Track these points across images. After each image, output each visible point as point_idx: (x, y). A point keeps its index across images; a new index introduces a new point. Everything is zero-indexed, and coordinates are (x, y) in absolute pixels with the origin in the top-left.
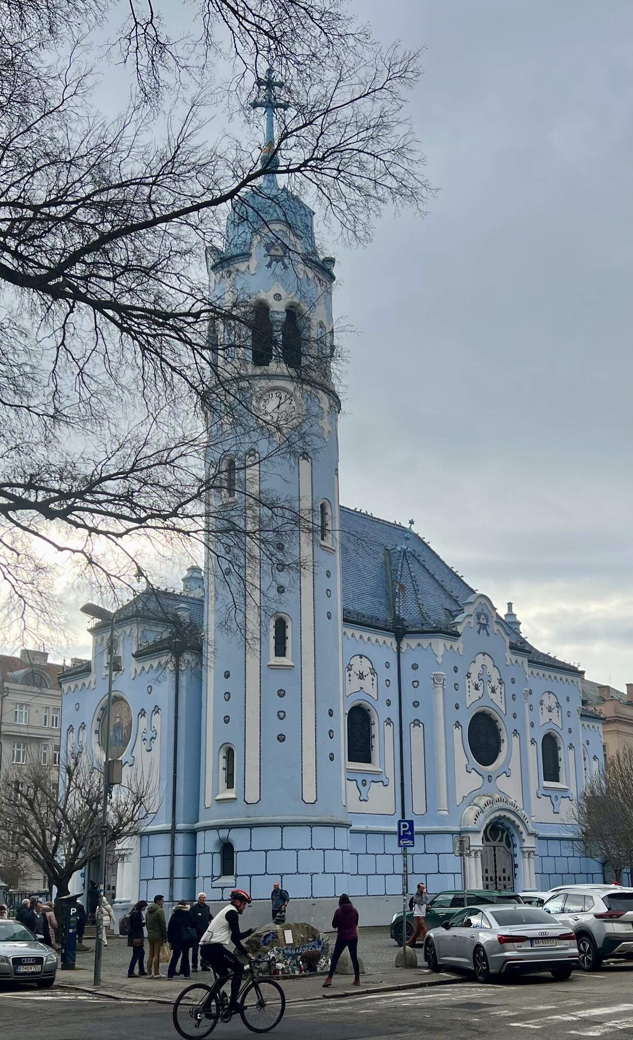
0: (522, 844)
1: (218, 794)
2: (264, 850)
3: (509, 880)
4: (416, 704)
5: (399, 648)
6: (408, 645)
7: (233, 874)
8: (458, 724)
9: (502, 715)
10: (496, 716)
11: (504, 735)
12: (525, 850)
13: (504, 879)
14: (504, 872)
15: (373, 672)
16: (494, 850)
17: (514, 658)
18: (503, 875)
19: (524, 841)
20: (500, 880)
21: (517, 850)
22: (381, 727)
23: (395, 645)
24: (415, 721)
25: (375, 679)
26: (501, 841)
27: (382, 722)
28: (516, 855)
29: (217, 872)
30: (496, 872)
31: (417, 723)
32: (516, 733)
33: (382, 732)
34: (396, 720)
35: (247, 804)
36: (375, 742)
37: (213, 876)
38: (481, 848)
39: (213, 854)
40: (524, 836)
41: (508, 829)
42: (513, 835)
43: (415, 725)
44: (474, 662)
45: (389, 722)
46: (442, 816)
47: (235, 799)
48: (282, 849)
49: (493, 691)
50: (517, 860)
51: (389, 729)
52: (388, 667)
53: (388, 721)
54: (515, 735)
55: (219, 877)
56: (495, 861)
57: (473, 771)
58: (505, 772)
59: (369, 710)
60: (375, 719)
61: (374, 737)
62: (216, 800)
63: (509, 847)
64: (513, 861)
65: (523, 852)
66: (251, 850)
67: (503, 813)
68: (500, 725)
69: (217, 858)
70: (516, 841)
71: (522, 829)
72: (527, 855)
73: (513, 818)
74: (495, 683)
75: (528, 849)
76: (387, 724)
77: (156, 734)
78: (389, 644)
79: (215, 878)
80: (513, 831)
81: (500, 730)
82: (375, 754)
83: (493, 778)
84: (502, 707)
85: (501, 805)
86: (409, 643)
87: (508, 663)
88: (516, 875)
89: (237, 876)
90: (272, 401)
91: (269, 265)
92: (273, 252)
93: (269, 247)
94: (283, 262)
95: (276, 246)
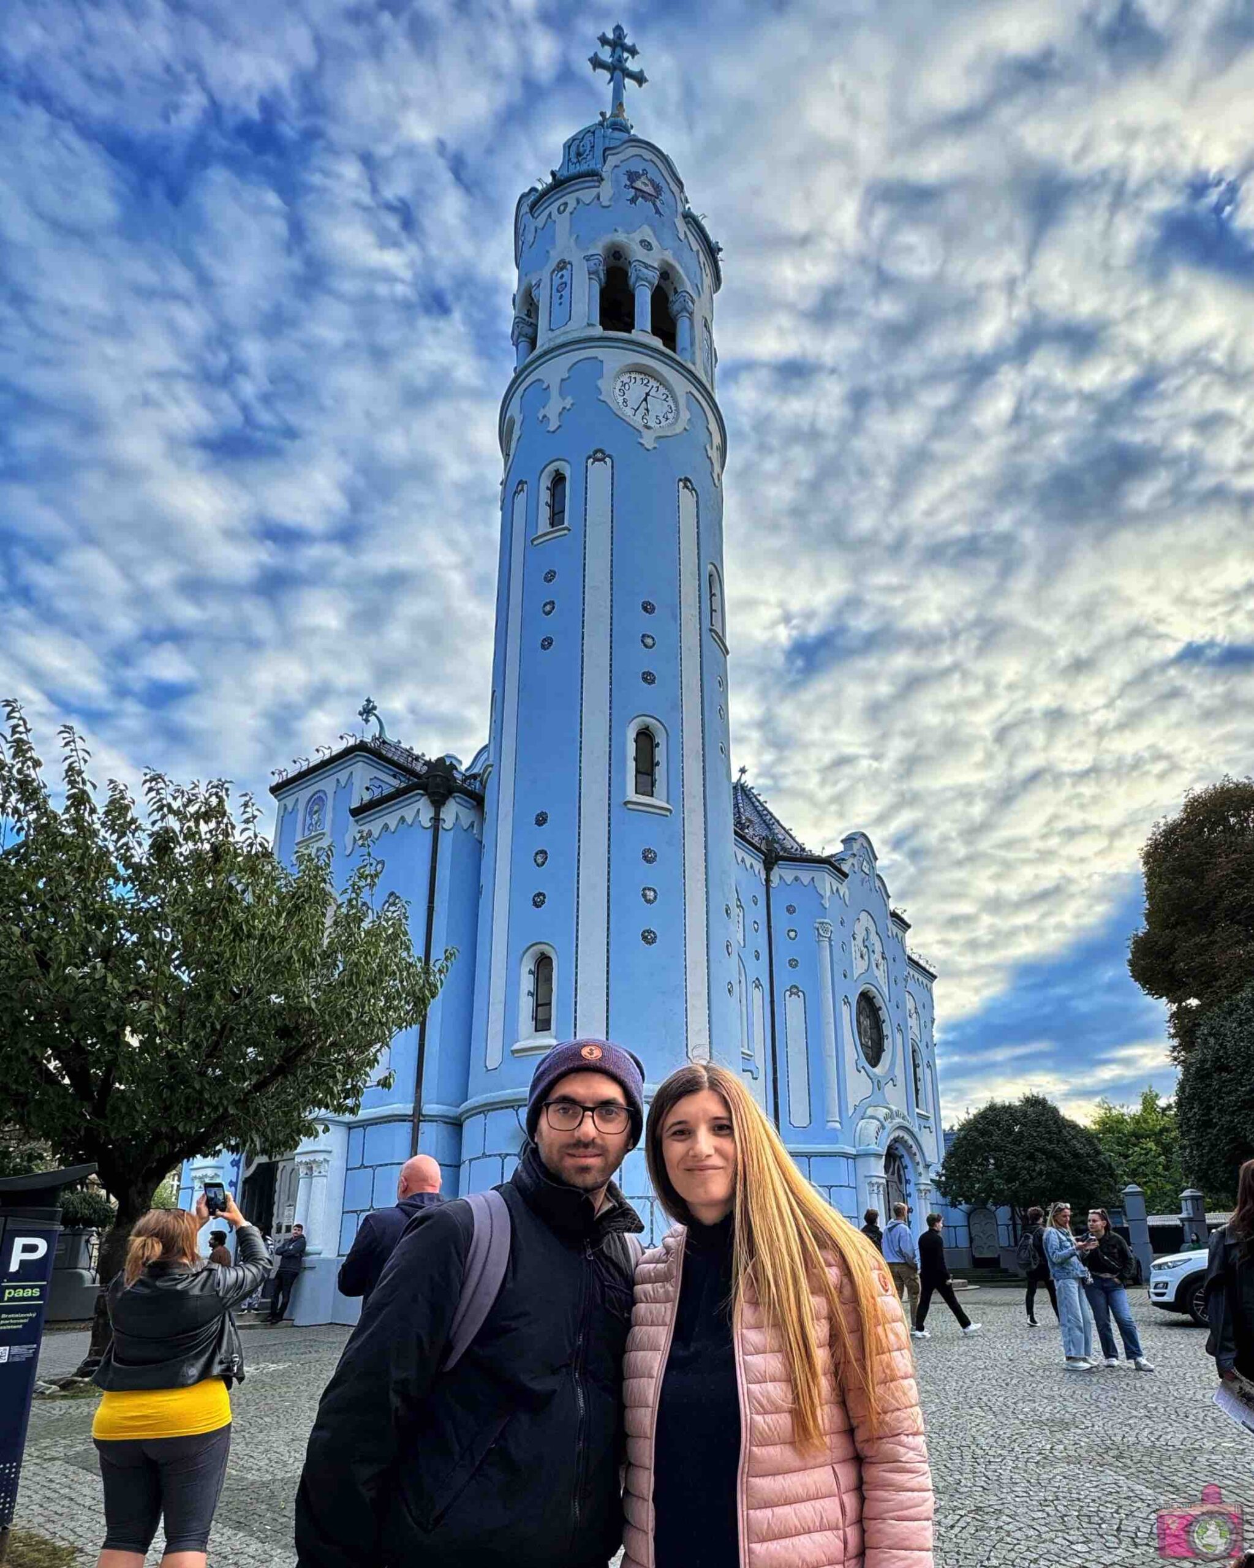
1: (514, 1042)
4: (793, 963)
5: (768, 880)
6: (779, 875)
23: (764, 875)
24: (791, 987)
34: (765, 981)
39: (504, 1155)
43: (792, 993)
49: (877, 967)
52: (756, 903)
62: (512, 1053)
90: (637, 389)
91: (633, 201)
92: (639, 184)
93: (633, 176)
94: (654, 204)
95: (643, 179)
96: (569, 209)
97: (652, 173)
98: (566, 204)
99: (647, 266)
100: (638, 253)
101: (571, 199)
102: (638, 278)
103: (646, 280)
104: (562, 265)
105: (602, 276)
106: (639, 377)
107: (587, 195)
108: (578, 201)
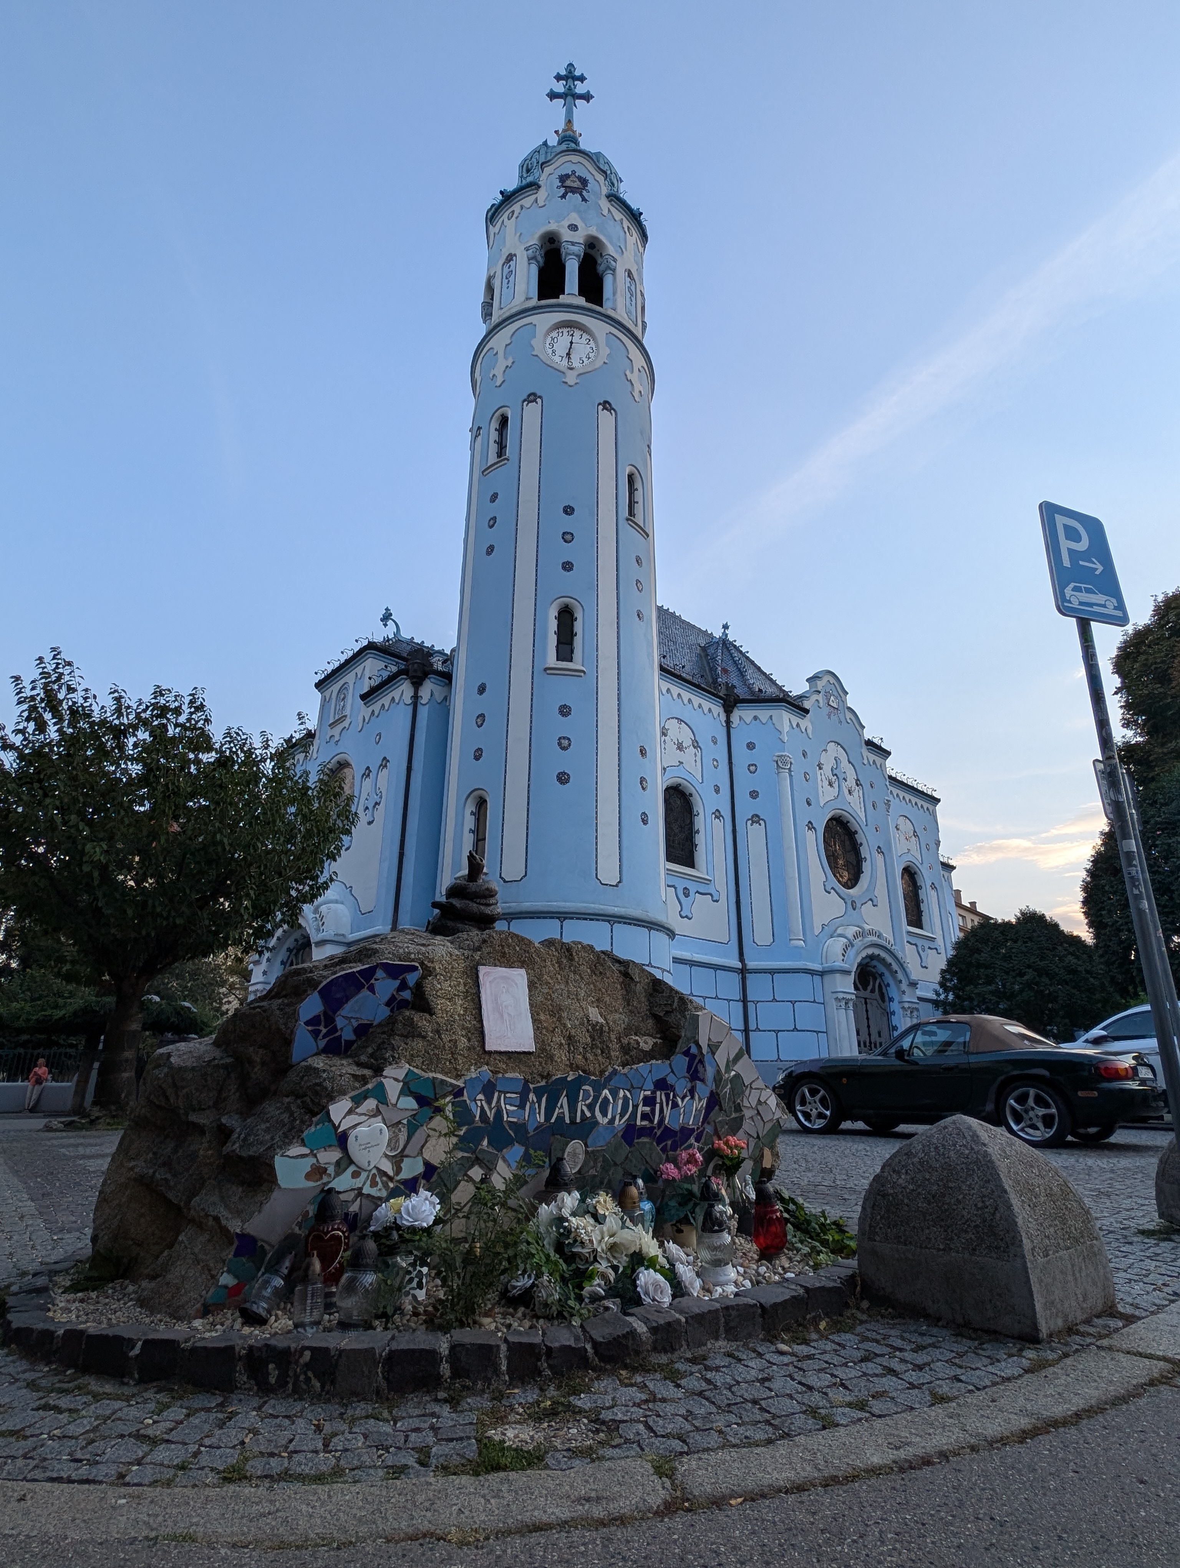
0: (901, 998)
4: (754, 794)
5: (728, 722)
6: (741, 718)
8: (811, 826)
9: (863, 827)
10: (854, 826)
11: (866, 852)
12: (906, 1005)
14: (880, 1036)
15: (696, 745)
16: (866, 1003)
17: (872, 757)
18: (878, 1040)
19: (904, 992)
21: (895, 1006)
22: (708, 820)
23: (723, 717)
24: (753, 816)
25: (699, 754)
26: (873, 991)
27: (708, 813)
28: (893, 1013)
30: (870, 1035)
31: (756, 819)
32: (879, 851)
33: (708, 828)
34: (726, 813)
35: (505, 881)
36: (700, 839)
38: (854, 997)
40: (904, 986)
41: (882, 975)
42: (888, 985)
43: (753, 822)
44: (825, 750)
45: (718, 815)
46: (797, 947)
49: (850, 793)
50: (896, 1020)
51: (718, 825)
52: (715, 743)
53: (716, 812)
54: (879, 853)
56: (868, 1019)
57: (833, 892)
58: (871, 900)
59: (691, 795)
60: (698, 807)
61: (698, 832)
63: (884, 1001)
64: (889, 1020)
65: (903, 1008)
67: (877, 951)
68: (860, 838)
70: (893, 992)
71: (900, 975)
72: (909, 1013)
73: (889, 959)
74: (851, 782)
75: (911, 1005)
76: (716, 817)
77: (381, 797)
78: (716, 715)
80: (888, 979)
81: (861, 844)
82: (700, 855)
83: (858, 905)
84: (862, 815)
85: (874, 939)
86: (743, 715)
87: (866, 762)
90: (563, 340)
91: (563, 196)
92: (568, 183)
93: (563, 178)
94: (581, 195)
95: (573, 178)
96: (515, 215)
97: (581, 172)
98: (513, 212)
99: (573, 244)
100: (566, 235)
101: (516, 208)
102: (567, 254)
103: (573, 254)
104: (510, 257)
105: (539, 258)
106: (565, 330)
107: (527, 201)
108: (522, 207)
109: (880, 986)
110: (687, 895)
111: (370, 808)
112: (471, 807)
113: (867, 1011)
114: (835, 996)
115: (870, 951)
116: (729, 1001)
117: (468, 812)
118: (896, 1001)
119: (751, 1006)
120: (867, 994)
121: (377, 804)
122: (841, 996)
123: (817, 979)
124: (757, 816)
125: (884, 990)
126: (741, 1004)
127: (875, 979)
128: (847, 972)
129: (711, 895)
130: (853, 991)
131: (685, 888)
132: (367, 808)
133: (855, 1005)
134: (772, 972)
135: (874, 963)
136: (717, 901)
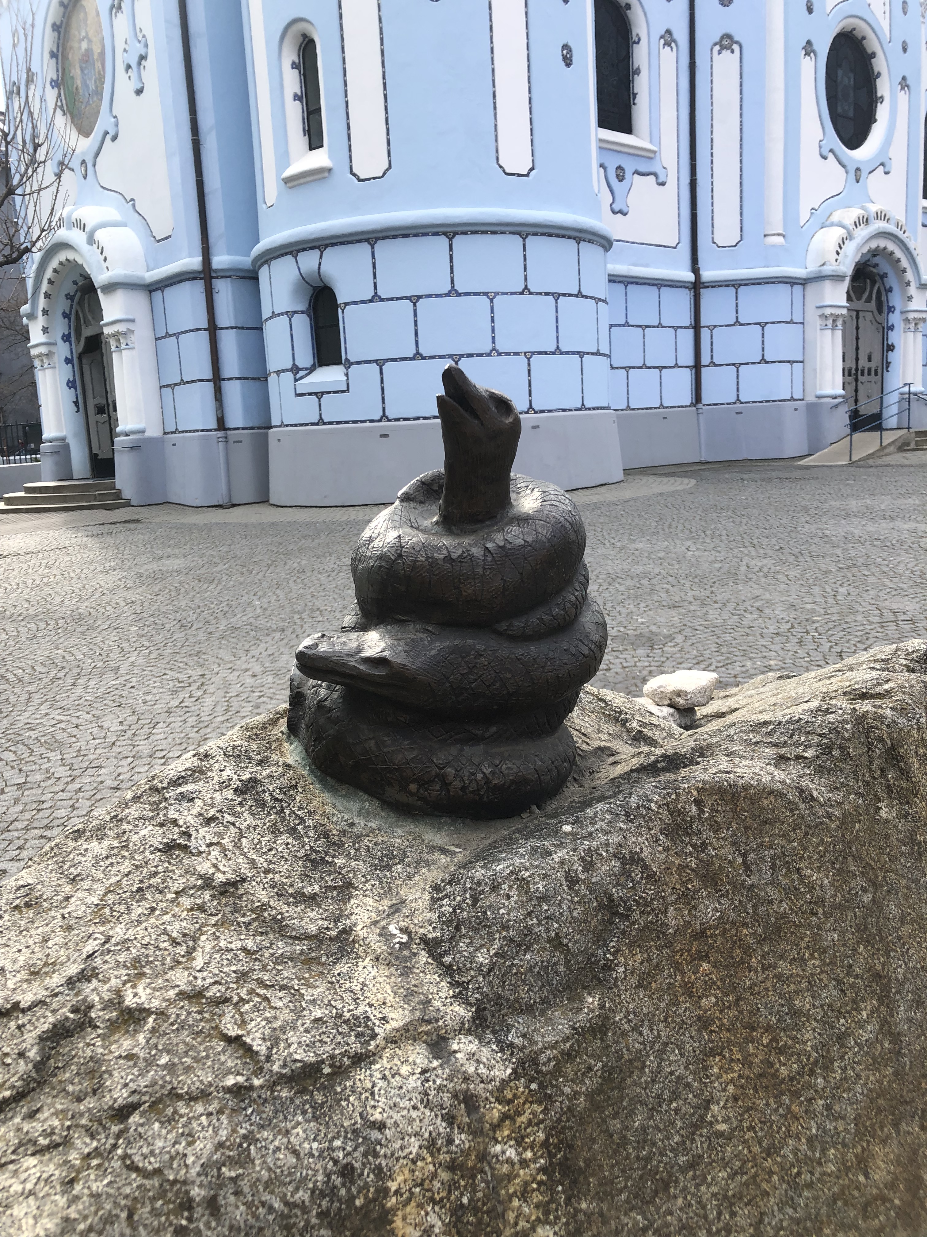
0: (906, 306)
1: (288, 165)
2: (408, 298)
3: (876, 374)
7: (340, 363)
8: (809, 49)
9: (885, 43)
10: (872, 44)
11: (884, 87)
12: (911, 316)
13: (869, 374)
14: (870, 360)
16: (857, 317)
18: (867, 365)
19: (910, 298)
20: (863, 374)
21: (895, 318)
22: (654, 50)
24: (722, 38)
26: (869, 300)
27: (655, 36)
28: (891, 328)
29: (305, 358)
30: (857, 359)
31: (726, 42)
32: (904, 84)
33: (654, 61)
34: (682, 35)
35: (360, 180)
36: (641, 84)
37: (295, 369)
38: (844, 312)
39: (290, 314)
40: (912, 290)
41: (884, 276)
42: (890, 290)
43: (723, 48)
45: (668, 38)
46: (774, 246)
47: (330, 170)
48: (453, 292)
50: (893, 337)
51: (668, 57)
53: (667, 36)
54: (902, 88)
55: (311, 370)
56: (857, 338)
57: (831, 156)
58: (882, 164)
59: (628, 7)
60: (640, 28)
61: (637, 72)
62: (287, 181)
63: (880, 311)
64: (884, 337)
65: (907, 320)
66: (376, 298)
67: (882, 243)
68: (880, 64)
69: (302, 324)
70: (895, 300)
71: (910, 275)
72: (912, 326)
73: (899, 253)
75: (917, 315)
76: (667, 44)
77: (146, 45)
79: (302, 373)
80: (892, 281)
81: (879, 74)
82: (641, 111)
83: (864, 173)
84: (886, 26)
85: (881, 225)
88: (888, 364)
89: (349, 364)
109: (879, 292)
110: (621, 178)
111: (134, 65)
112: (290, 56)
113: (857, 328)
114: (820, 312)
115: (873, 245)
116: (676, 328)
117: (287, 64)
118: (897, 312)
119: (705, 334)
120: (859, 305)
121: (143, 58)
122: (828, 311)
123: (798, 289)
124: (728, 36)
125: (884, 298)
126: (691, 332)
127: (874, 282)
128: (838, 278)
129: (655, 175)
130: (844, 303)
131: (619, 168)
132: (129, 67)
133: (844, 322)
134: (736, 284)
135: (876, 260)
136: (663, 184)
